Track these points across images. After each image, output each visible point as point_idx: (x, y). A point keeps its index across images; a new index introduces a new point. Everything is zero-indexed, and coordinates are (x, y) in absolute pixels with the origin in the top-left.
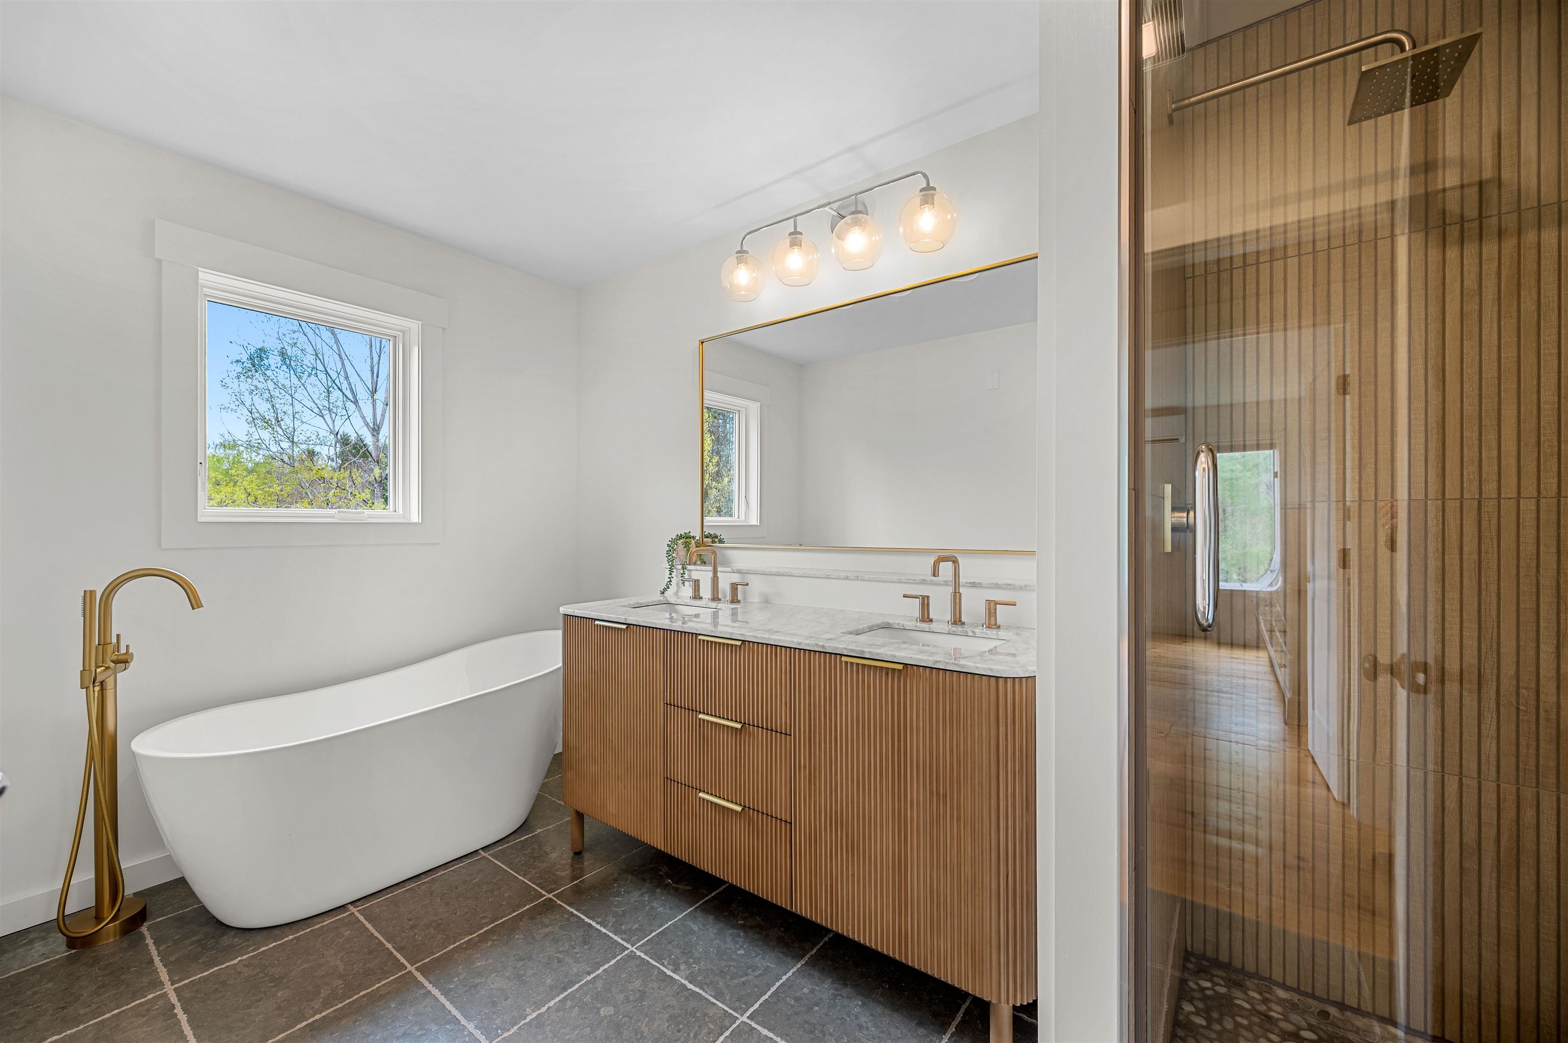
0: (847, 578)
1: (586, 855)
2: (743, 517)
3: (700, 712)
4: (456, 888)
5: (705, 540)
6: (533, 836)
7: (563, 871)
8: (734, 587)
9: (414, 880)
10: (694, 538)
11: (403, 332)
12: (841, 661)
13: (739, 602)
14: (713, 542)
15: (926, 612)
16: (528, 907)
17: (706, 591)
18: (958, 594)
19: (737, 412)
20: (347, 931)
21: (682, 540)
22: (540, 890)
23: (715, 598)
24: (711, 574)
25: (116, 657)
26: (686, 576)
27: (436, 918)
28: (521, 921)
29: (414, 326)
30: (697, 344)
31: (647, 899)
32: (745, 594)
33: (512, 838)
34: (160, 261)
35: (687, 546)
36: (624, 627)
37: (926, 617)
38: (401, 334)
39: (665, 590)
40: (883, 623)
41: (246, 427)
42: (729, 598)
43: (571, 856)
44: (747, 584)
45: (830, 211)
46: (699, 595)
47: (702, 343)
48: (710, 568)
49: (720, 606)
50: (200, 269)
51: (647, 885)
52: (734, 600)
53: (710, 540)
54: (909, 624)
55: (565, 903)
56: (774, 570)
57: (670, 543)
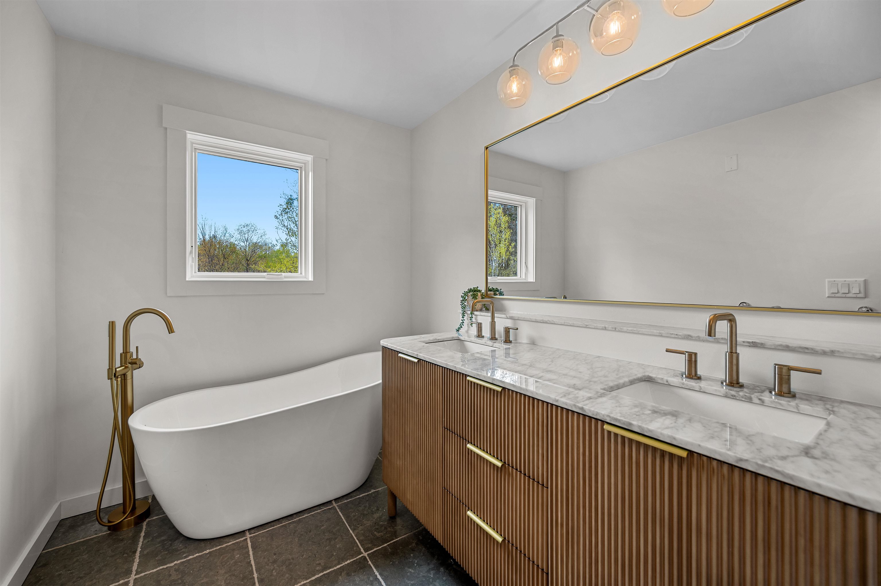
0: (605, 329)
1: (399, 521)
2: (524, 277)
3: (469, 443)
4: (310, 532)
5: (489, 293)
6: (368, 495)
7: (379, 532)
8: (507, 331)
9: (289, 518)
10: (480, 291)
11: (305, 164)
12: (603, 430)
13: (510, 342)
14: (495, 294)
15: (693, 369)
16: (349, 562)
17: (486, 332)
18: (734, 355)
19: (520, 206)
20: (238, 554)
21: (471, 293)
22: (360, 547)
23: (493, 338)
24: (489, 319)
25: (131, 361)
26: (474, 320)
27: (290, 557)
28: (341, 575)
29: (309, 158)
30: (483, 149)
31: (432, 576)
32: (516, 336)
33: (354, 494)
34: (166, 129)
35: (475, 297)
36: (416, 360)
37: (693, 374)
38: (303, 165)
39: (459, 328)
40: (644, 376)
41: (286, 236)
42: (503, 338)
43: (387, 519)
44: (517, 329)
45: (589, 9)
46: (481, 335)
47: (487, 148)
48: (490, 314)
49: (497, 345)
50: (187, 132)
51: (435, 561)
52: (507, 341)
53: (492, 293)
54: (675, 381)
55: (374, 565)
56: (539, 318)
57: (463, 295)
